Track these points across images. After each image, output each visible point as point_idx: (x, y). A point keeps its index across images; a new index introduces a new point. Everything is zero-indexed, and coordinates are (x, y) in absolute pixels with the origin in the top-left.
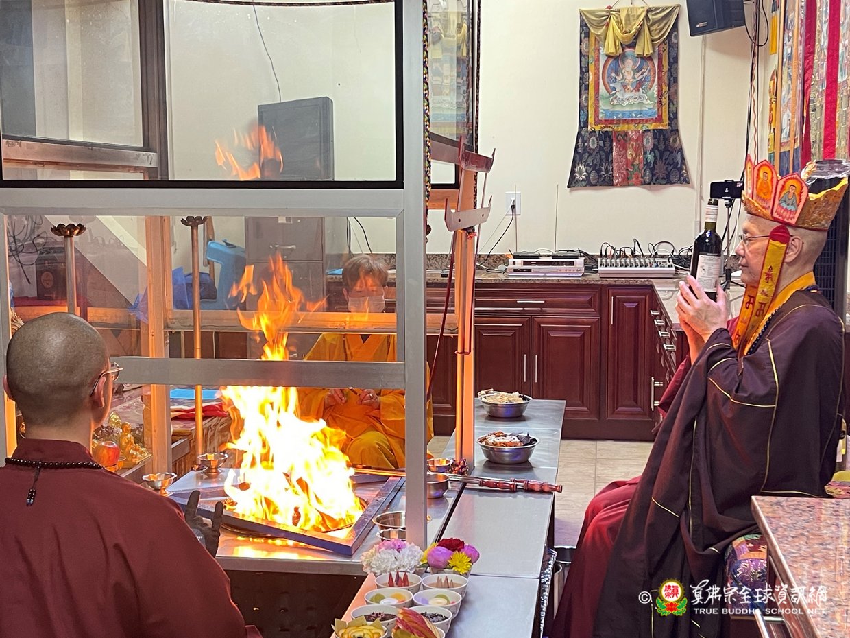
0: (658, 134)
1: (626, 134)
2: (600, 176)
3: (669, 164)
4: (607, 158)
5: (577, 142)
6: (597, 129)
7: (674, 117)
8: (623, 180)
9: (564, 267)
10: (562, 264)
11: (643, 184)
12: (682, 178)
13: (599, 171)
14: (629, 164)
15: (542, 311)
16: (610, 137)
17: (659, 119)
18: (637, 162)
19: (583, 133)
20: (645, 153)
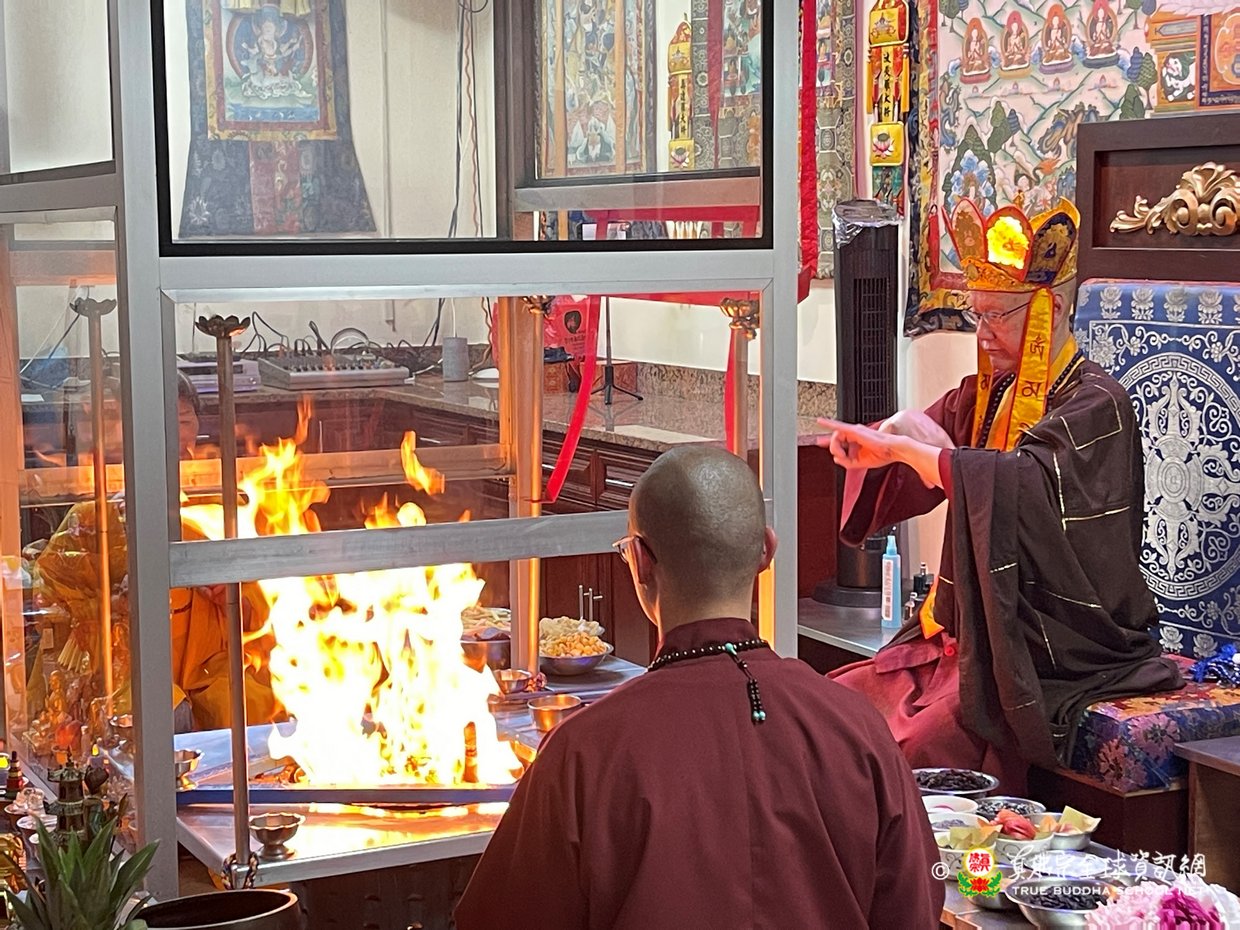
0: (323, 149)
1: (270, 147)
3: (341, 198)
4: (242, 188)
5: (191, 159)
6: (224, 136)
7: (344, 120)
8: (270, 225)
12: (362, 222)
13: (230, 210)
14: (278, 197)
16: (244, 151)
17: (324, 125)
18: (291, 195)
19: (199, 143)
20: (304, 180)
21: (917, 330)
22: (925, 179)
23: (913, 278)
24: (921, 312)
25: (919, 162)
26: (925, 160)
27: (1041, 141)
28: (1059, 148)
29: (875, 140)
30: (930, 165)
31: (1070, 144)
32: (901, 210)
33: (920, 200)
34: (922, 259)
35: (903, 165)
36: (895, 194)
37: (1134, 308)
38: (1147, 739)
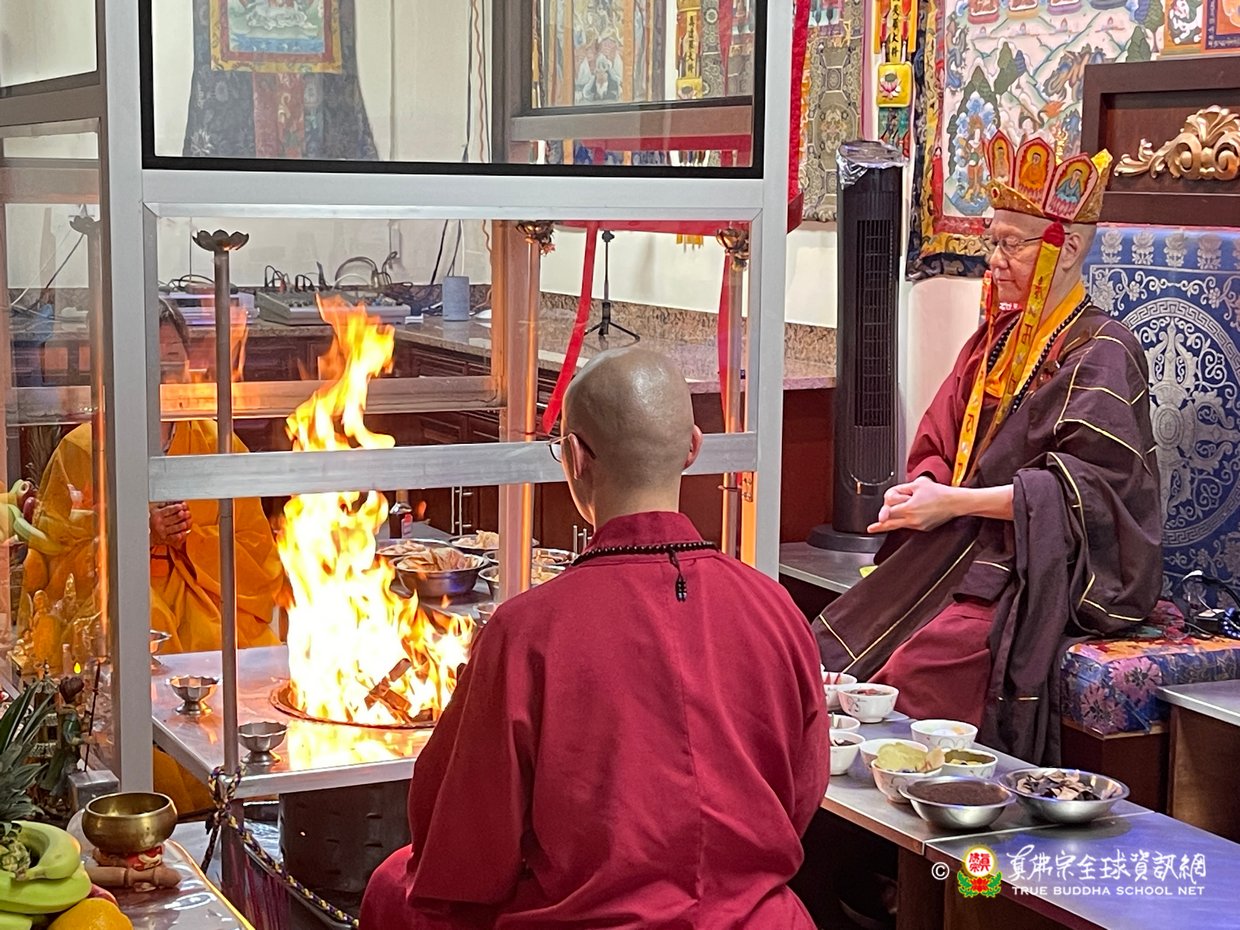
0: (328, 81)
1: (274, 79)
4: (246, 120)
5: (193, 90)
6: (227, 67)
7: (349, 54)
13: (232, 142)
14: (281, 130)
16: (248, 83)
17: (328, 56)
18: (294, 128)
19: (202, 73)
20: (307, 113)
21: (918, 274)
22: (931, 121)
23: (915, 221)
24: (922, 256)
25: (925, 103)
26: (931, 101)
27: (1046, 84)
28: (1065, 91)
29: (883, 80)
30: (936, 106)
31: (1075, 87)
32: (906, 152)
33: (925, 142)
34: (925, 203)
35: (910, 106)
36: (902, 136)
37: (1135, 252)
38: (1128, 681)
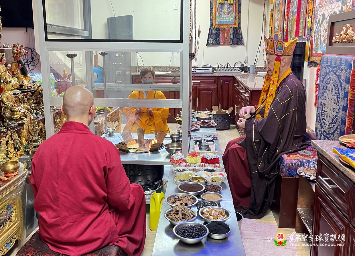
0: (235, 29)
1: (225, 29)
2: (216, 42)
3: (237, 38)
4: (219, 36)
5: (209, 31)
6: (216, 27)
7: (239, 24)
8: (224, 44)
9: (206, 71)
10: (205, 69)
11: (230, 44)
12: (242, 43)
13: (216, 41)
14: (225, 38)
15: (199, 84)
16: (220, 30)
17: (235, 24)
18: (228, 38)
19: (211, 28)
20: (230, 35)
21: (310, 66)
24: (310, 62)
26: (313, 27)
29: (307, 23)
34: (310, 50)
35: (310, 28)
37: (328, 61)
38: (289, 165)
